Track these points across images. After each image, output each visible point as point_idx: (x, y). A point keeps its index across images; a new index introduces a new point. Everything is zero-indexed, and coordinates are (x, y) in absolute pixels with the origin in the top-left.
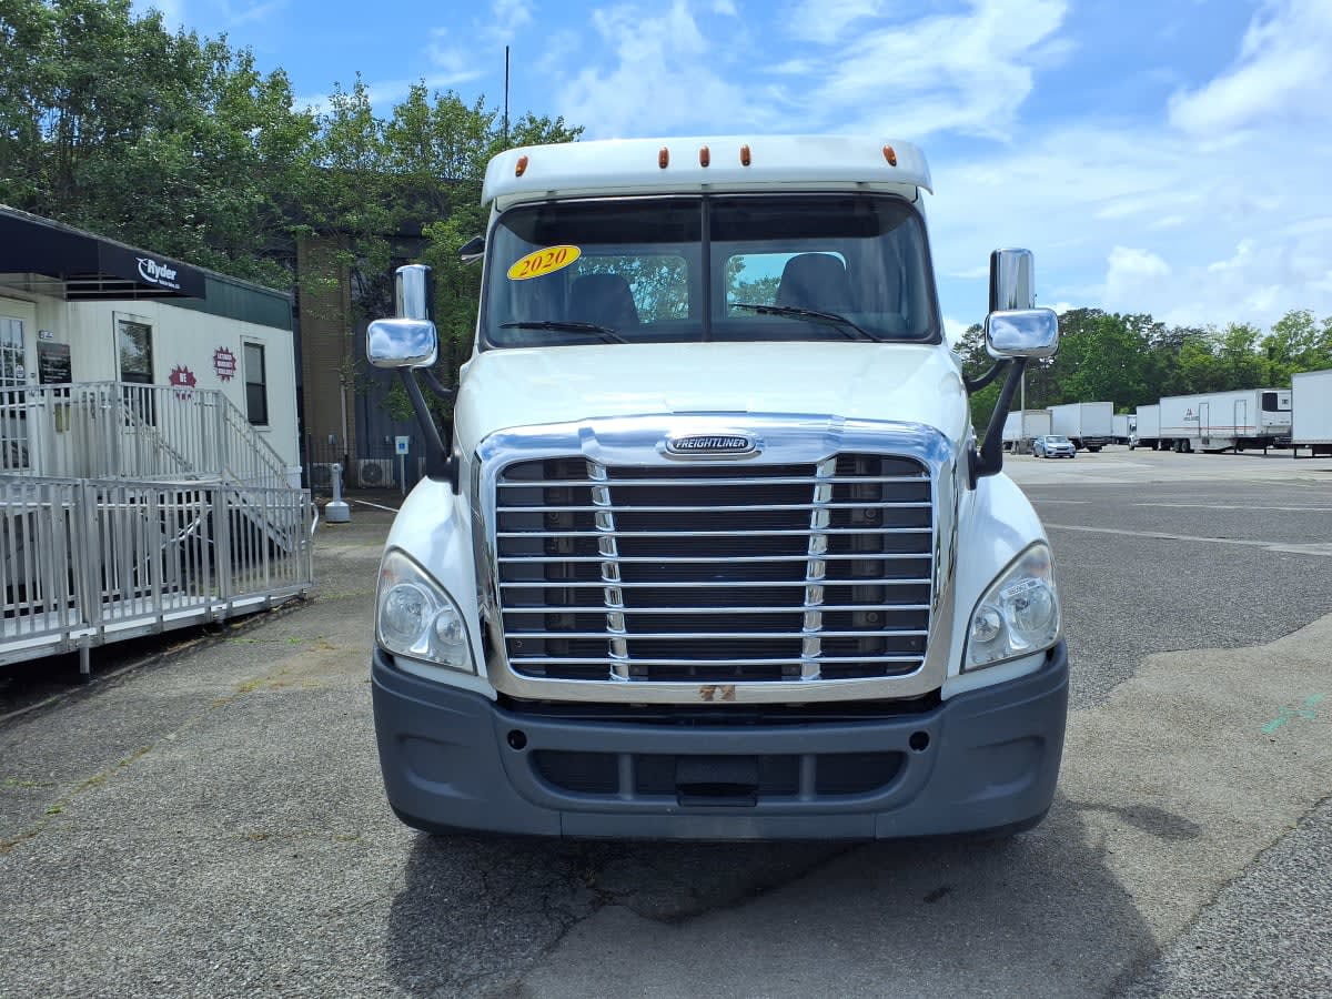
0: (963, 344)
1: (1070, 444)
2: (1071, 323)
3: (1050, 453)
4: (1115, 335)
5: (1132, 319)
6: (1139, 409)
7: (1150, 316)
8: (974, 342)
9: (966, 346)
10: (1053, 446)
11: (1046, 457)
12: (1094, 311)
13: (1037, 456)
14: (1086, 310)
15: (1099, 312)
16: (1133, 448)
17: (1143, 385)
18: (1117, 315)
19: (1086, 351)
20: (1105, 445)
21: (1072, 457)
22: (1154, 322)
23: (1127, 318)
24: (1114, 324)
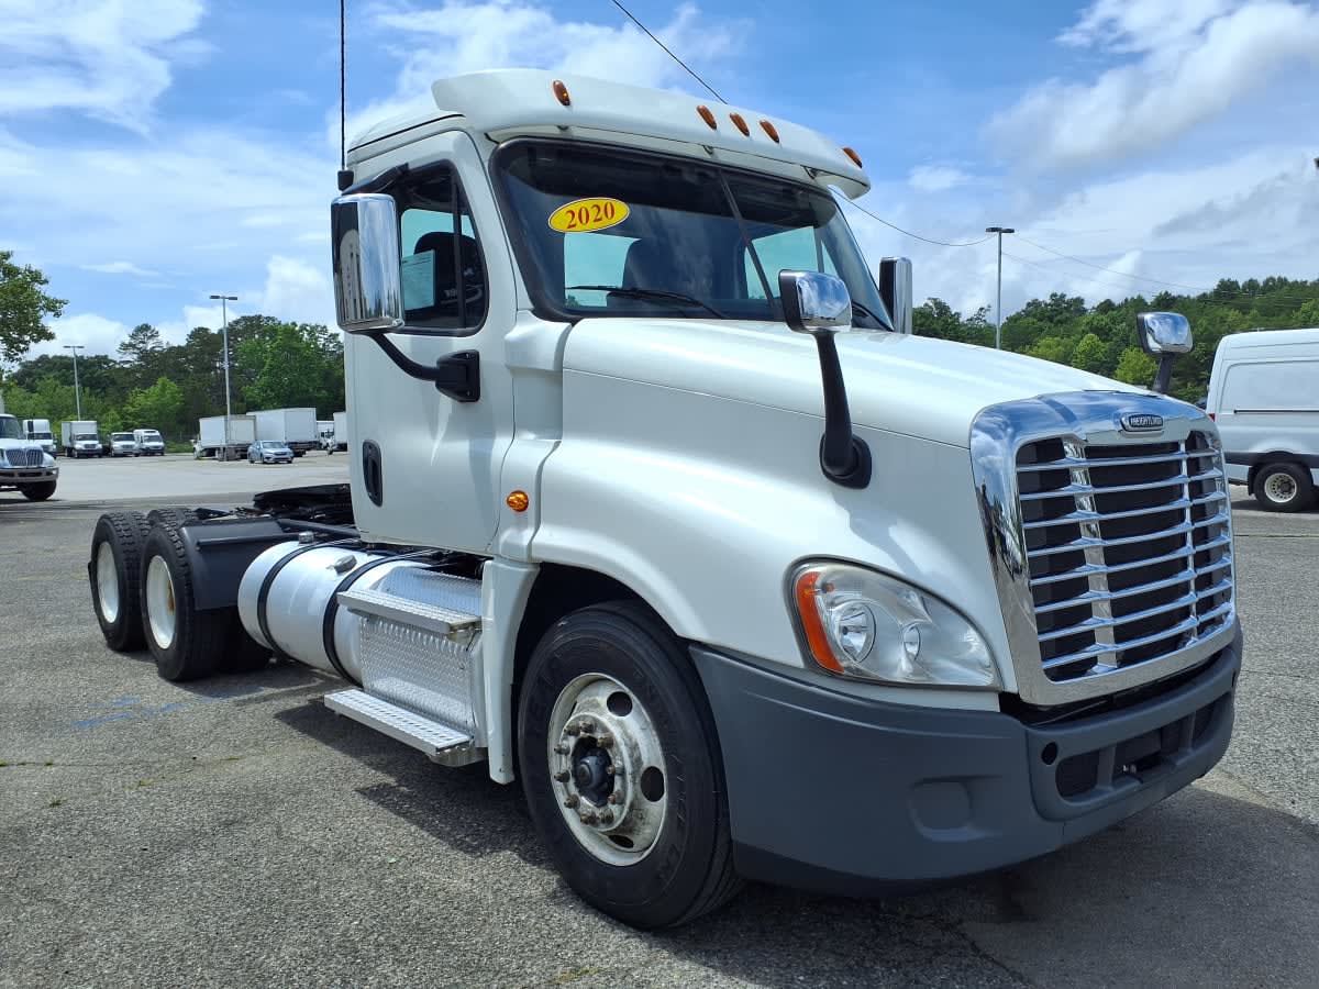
0: (131, 345)
1: (287, 450)
2: (246, 328)
3: (268, 458)
4: (295, 344)
5: (308, 328)
6: (335, 415)
7: (325, 327)
8: (144, 343)
9: (134, 346)
10: (271, 452)
11: (265, 463)
12: (268, 318)
13: (252, 462)
14: (260, 317)
15: (273, 319)
16: (331, 453)
17: (324, 392)
18: (294, 324)
19: (266, 358)
20: (308, 450)
21: (290, 462)
22: (330, 332)
23: (303, 328)
24: (291, 333)
